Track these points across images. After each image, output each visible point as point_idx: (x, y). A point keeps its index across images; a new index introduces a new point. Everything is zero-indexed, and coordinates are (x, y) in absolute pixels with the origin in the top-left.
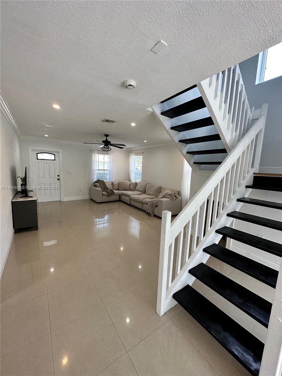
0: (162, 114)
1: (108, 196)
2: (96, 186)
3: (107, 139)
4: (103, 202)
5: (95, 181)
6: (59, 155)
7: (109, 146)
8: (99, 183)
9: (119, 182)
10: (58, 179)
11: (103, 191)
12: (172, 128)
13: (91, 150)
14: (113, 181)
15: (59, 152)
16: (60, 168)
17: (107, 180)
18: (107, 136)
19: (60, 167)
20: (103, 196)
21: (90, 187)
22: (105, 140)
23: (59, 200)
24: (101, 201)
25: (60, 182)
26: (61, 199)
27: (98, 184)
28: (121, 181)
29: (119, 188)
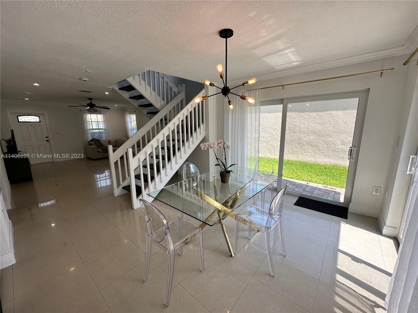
0: (120, 89)
1: (104, 152)
2: (91, 145)
3: (91, 103)
4: (99, 158)
5: (89, 140)
6: (44, 117)
7: (94, 107)
8: (94, 142)
9: (116, 140)
10: (47, 141)
11: (98, 149)
12: (130, 98)
13: (81, 110)
14: (110, 139)
15: (44, 114)
16: (47, 130)
17: (104, 139)
18: (91, 99)
19: (47, 128)
20: (99, 153)
21: (85, 146)
22: (89, 103)
23: (52, 161)
24: (98, 158)
25: (50, 143)
26: (53, 160)
27: (92, 142)
28: (118, 139)
29: (116, 145)
